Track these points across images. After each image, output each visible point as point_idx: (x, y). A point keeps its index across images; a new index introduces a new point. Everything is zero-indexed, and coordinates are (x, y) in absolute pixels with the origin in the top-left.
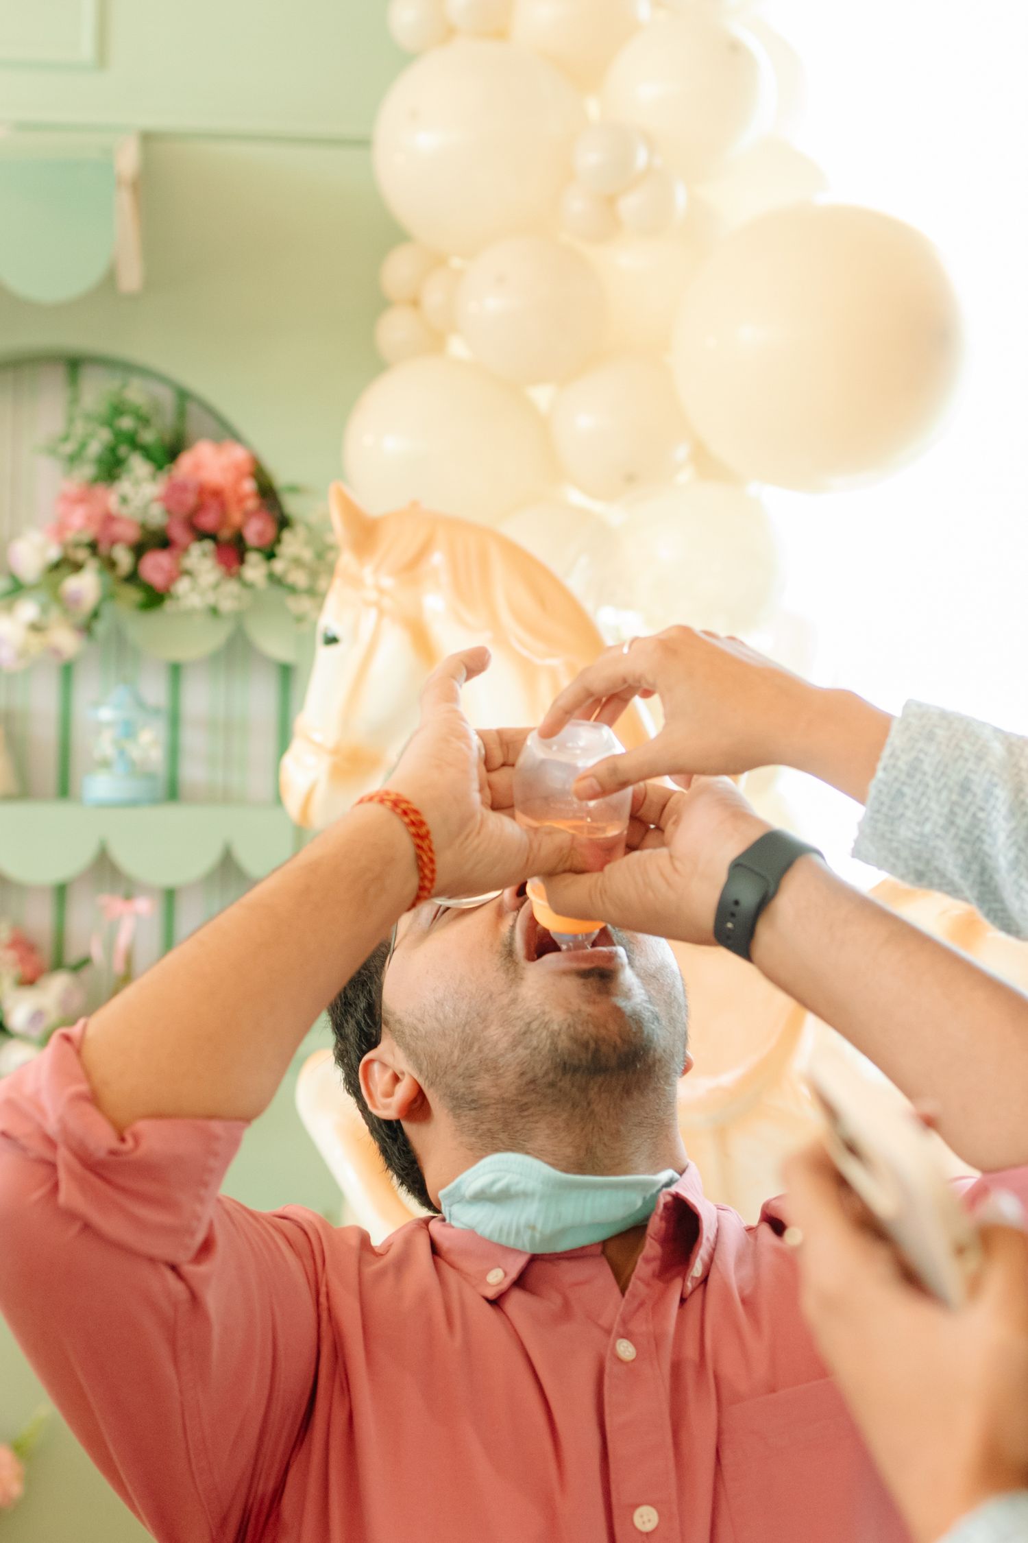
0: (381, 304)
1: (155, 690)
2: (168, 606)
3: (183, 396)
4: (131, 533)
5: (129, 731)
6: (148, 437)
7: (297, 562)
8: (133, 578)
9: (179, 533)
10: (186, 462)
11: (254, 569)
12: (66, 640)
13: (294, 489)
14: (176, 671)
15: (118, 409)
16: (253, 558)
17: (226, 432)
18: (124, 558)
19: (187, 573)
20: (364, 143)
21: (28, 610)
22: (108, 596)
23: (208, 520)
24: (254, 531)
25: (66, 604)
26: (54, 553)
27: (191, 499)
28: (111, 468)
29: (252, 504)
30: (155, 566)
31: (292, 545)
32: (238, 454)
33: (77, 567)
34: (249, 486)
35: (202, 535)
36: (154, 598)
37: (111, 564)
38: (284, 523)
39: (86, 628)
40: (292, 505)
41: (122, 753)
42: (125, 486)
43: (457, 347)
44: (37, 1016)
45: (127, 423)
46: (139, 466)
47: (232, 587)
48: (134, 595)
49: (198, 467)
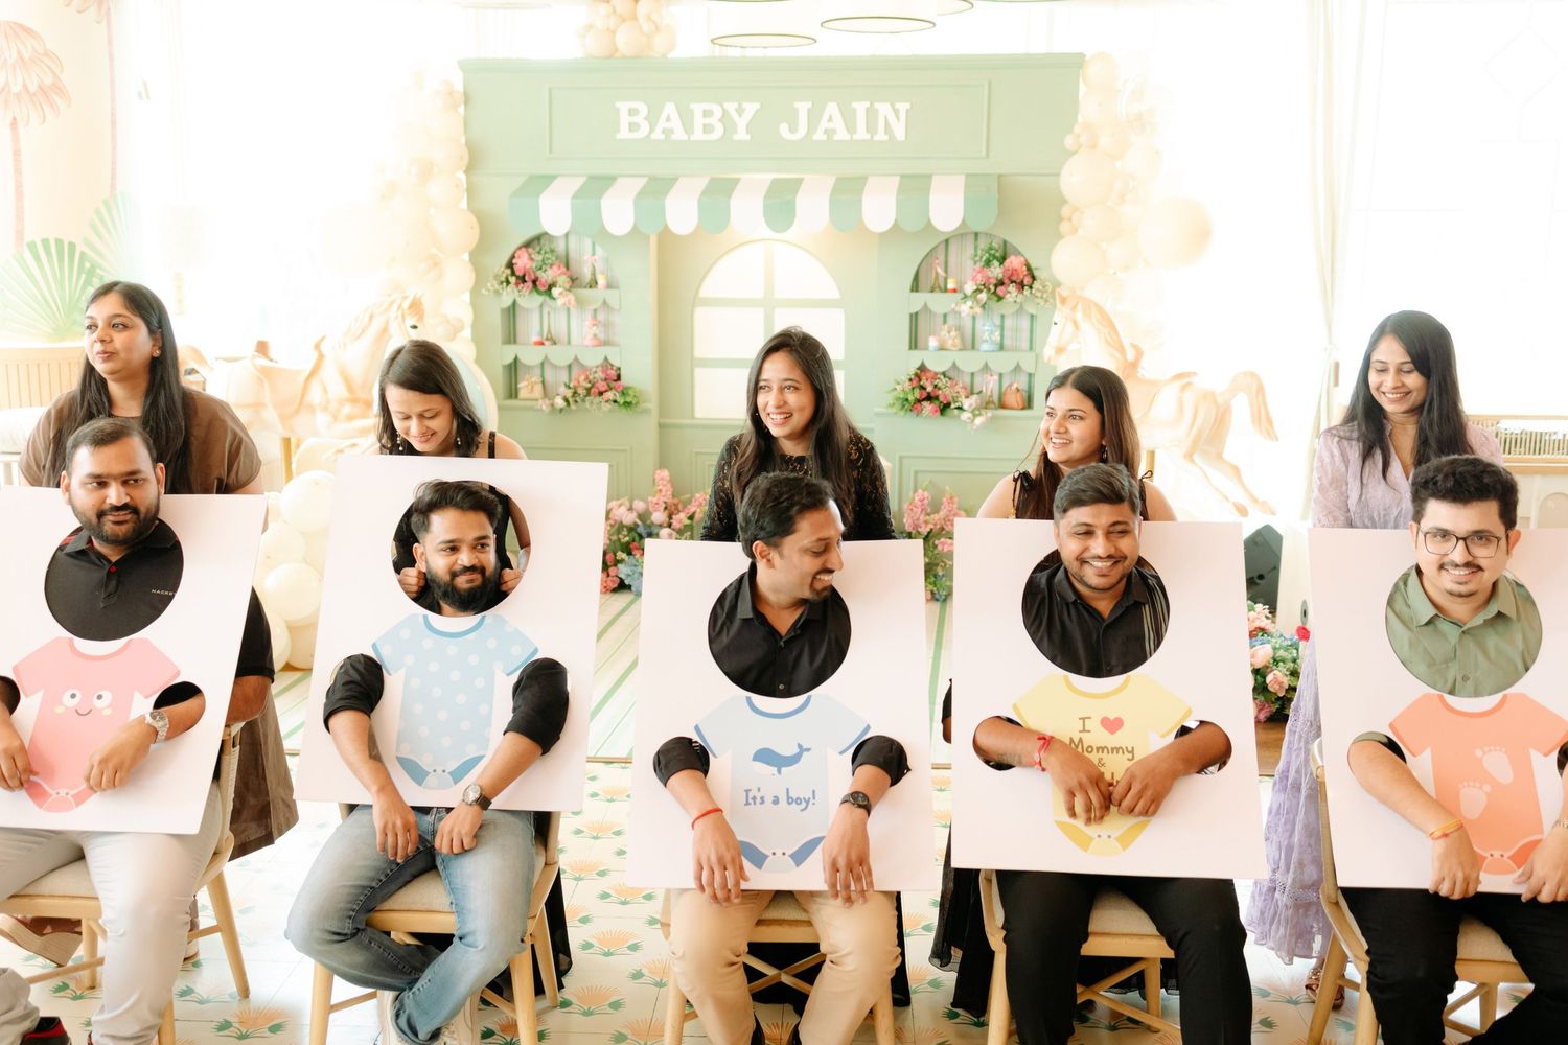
0: (1061, 219)
1: (998, 322)
2: (1004, 300)
3: (1005, 243)
4: (994, 282)
5: (992, 333)
6: (997, 254)
7: (1038, 290)
8: (995, 292)
9: (1006, 281)
10: (1007, 261)
11: (1027, 291)
12: (978, 310)
13: (1036, 268)
14: (1003, 316)
15: (991, 248)
16: (1026, 288)
17: (1018, 253)
18: (992, 288)
19: (1009, 292)
20: (1058, 175)
21: (969, 303)
22: (989, 299)
23: (1014, 278)
24: (1027, 281)
25: (978, 301)
26: (975, 288)
27: (1010, 272)
28: (988, 263)
29: (1025, 273)
30: (1000, 290)
31: (1036, 285)
32: (1022, 259)
33: (981, 291)
34: (1025, 268)
35: (1012, 282)
36: (1000, 298)
37: (989, 290)
38: (1034, 278)
39: (983, 307)
40: (1036, 273)
41: (990, 338)
42: (992, 268)
43: (1080, 232)
44: (971, 405)
45: (993, 252)
46: (996, 263)
47: (1020, 296)
48: (996, 298)
49: (1011, 263)
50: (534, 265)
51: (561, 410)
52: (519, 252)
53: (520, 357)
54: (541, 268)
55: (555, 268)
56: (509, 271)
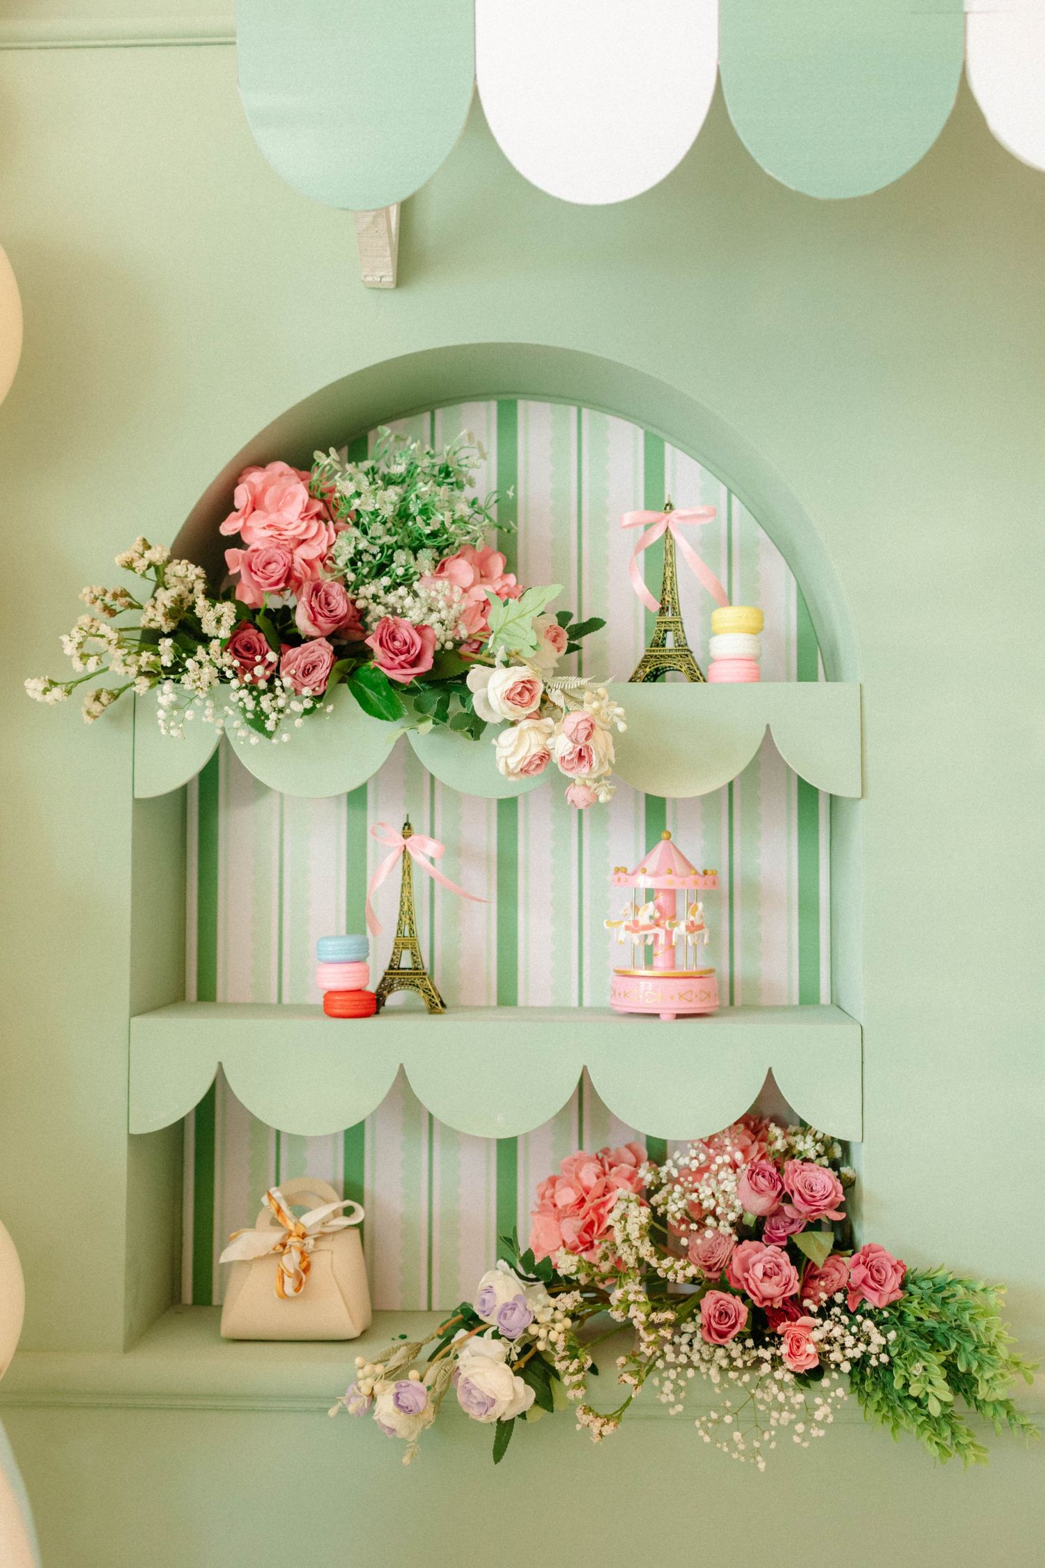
50: (345, 552)
51: (504, 1428)
52: (256, 477)
53: (242, 1089)
54: (381, 570)
55: (462, 569)
56: (190, 573)
